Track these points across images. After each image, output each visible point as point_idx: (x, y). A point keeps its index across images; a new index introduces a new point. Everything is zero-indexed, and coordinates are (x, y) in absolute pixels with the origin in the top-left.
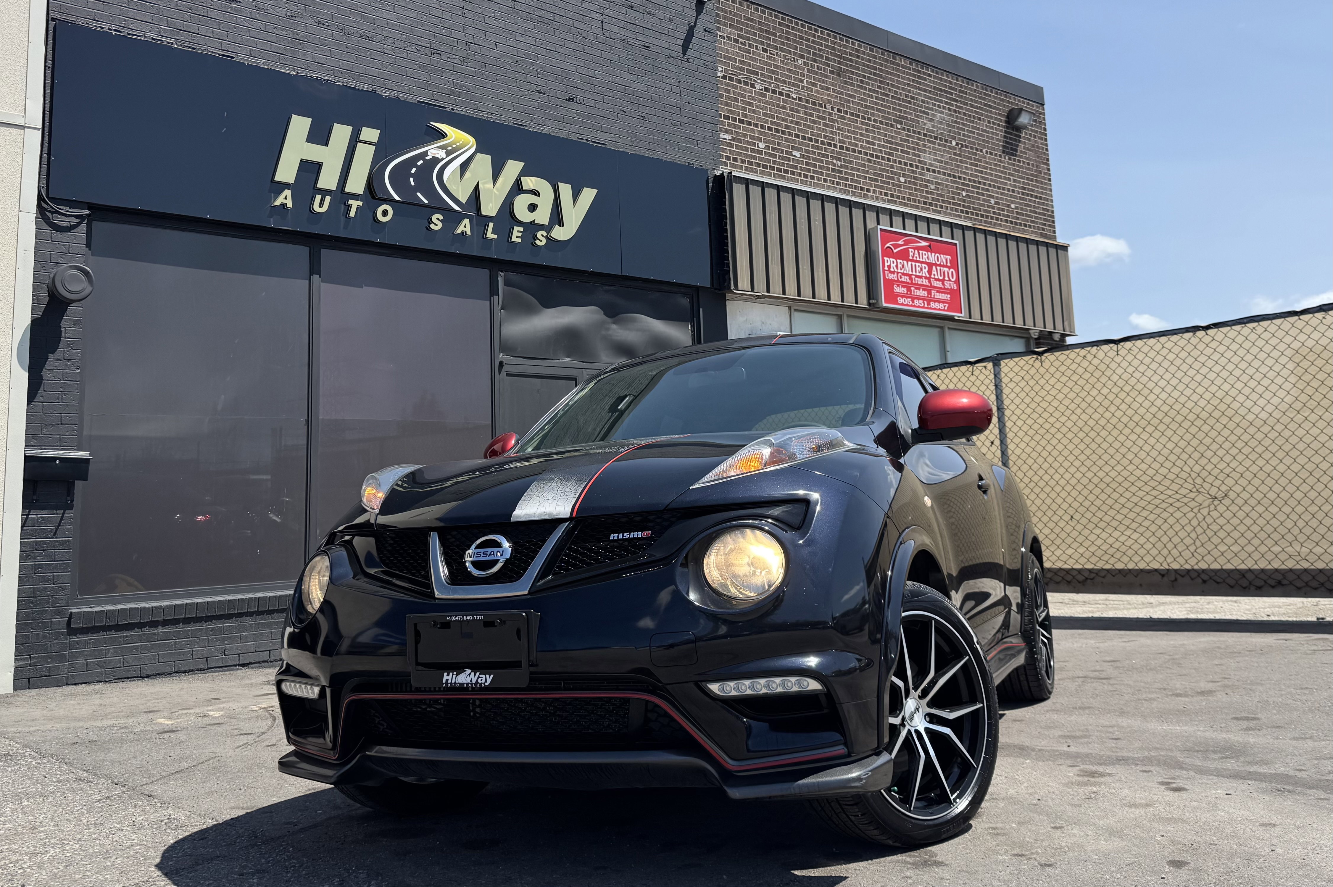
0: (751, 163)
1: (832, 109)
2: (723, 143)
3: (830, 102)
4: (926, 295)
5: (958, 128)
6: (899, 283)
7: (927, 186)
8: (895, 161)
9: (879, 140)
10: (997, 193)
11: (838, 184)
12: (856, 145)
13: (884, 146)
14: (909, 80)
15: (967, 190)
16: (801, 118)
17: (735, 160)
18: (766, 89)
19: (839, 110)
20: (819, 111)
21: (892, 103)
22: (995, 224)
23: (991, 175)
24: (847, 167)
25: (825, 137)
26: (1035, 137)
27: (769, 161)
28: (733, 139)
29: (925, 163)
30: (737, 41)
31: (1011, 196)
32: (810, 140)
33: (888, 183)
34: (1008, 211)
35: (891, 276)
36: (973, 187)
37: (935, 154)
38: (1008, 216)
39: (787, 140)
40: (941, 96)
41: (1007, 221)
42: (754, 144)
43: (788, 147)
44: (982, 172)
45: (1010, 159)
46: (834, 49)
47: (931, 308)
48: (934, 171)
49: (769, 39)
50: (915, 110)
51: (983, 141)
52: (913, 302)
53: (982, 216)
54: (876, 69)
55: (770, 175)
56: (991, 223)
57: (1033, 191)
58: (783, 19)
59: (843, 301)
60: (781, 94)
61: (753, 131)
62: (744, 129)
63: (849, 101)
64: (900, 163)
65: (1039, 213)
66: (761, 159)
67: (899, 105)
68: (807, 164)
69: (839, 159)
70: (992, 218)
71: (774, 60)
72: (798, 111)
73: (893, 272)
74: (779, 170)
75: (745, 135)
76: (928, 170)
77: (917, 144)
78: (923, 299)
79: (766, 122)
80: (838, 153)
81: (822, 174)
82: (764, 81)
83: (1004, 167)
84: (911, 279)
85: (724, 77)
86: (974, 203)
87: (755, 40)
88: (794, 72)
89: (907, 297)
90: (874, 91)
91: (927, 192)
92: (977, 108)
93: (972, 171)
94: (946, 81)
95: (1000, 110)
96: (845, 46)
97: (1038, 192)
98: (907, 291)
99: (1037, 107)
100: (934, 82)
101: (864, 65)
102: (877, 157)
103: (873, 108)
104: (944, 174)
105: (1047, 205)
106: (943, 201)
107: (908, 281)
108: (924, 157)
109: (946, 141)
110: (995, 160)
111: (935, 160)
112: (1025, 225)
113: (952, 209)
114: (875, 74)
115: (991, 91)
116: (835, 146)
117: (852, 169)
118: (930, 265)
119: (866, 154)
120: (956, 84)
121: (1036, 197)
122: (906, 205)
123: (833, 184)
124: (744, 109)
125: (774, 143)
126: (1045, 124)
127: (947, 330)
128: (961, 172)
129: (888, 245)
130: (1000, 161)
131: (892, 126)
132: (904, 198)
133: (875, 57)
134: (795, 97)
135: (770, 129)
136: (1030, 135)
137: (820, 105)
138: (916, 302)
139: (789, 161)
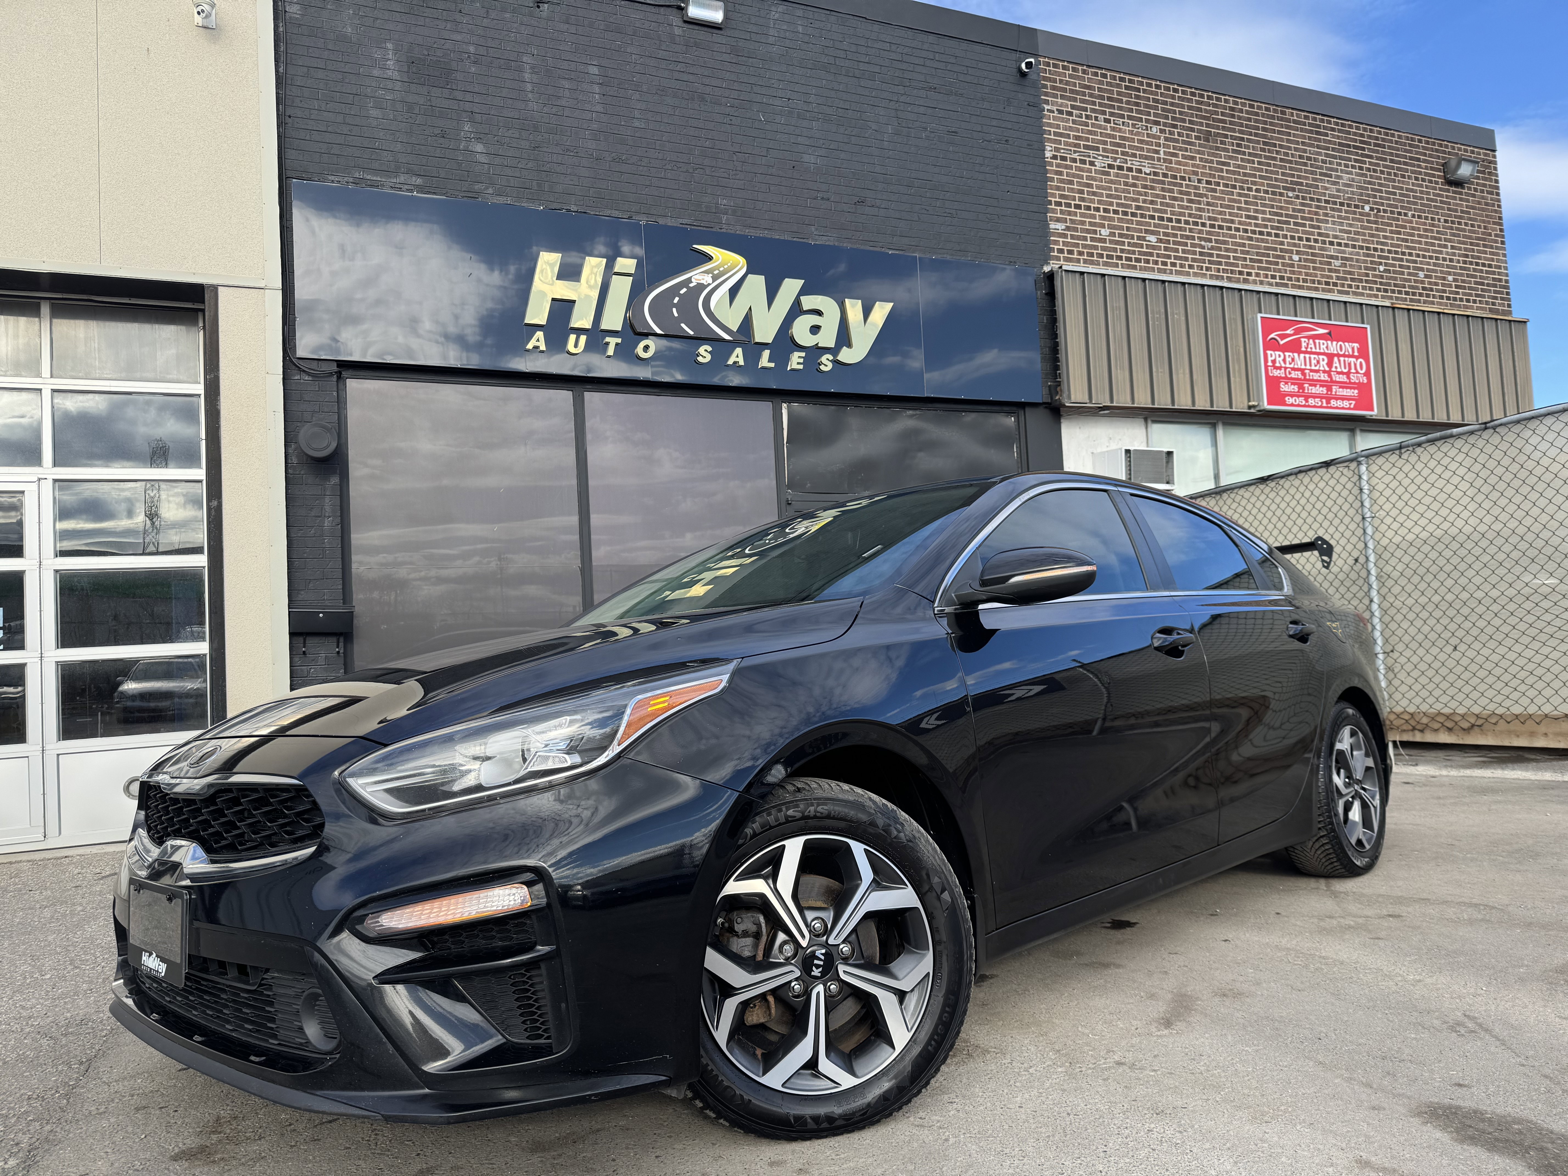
0: (1092, 255)
1: (1199, 181)
2: (1054, 234)
3: (1196, 173)
4: (1325, 392)
5: (1373, 190)
6: (1287, 380)
7: (1329, 264)
8: (1285, 237)
9: (1264, 212)
10: (1428, 263)
11: (1208, 269)
12: (1232, 222)
13: (1269, 220)
14: (1304, 137)
15: (1386, 264)
16: (1157, 196)
17: (1070, 252)
18: (1111, 166)
19: (1208, 182)
20: (1181, 185)
21: (1281, 167)
22: (1425, 302)
23: (1420, 243)
24: (1220, 249)
25: (1190, 215)
26: (1482, 191)
27: (1115, 250)
28: (1068, 228)
29: (1327, 236)
30: (1070, 114)
31: (1448, 266)
32: (1170, 220)
33: (1277, 264)
34: (1443, 285)
35: (1276, 373)
36: (1394, 259)
37: (1341, 224)
38: (1444, 291)
39: (1138, 223)
40: (1348, 152)
41: (1441, 297)
42: (1095, 232)
43: (1140, 231)
44: (1406, 241)
45: (1446, 221)
46: (1200, 110)
47: (1331, 408)
48: (1339, 244)
49: (1113, 107)
50: (1312, 173)
51: (1408, 202)
52: (1307, 401)
53: (1407, 293)
54: (1257, 128)
55: (1117, 265)
56: (1419, 301)
57: (1479, 258)
58: (1130, 81)
59: (1212, 406)
60: (1130, 169)
61: (1094, 217)
62: (1082, 215)
63: (1222, 170)
64: (1293, 238)
65: (1488, 285)
66: (1103, 249)
67: (1291, 169)
68: (1166, 249)
69: (1210, 241)
70: (1421, 295)
71: (1120, 130)
72: (1153, 188)
73: (1280, 368)
74: (1129, 259)
75: (1083, 223)
76: (1331, 243)
77: (1316, 213)
78: (1321, 397)
79: (1111, 204)
80: (1208, 233)
81: (1186, 259)
82: (1108, 157)
83: (1438, 232)
84: (1304, 374)
85: (1055, 157)
86: (1395, 279)
87: (1093, 111)
88: (1147, 143)
89: (1298, 396)
90: (1256, 155)
91: (1330, 270)
92: (1399, 163)
93: (1392, 238)
94: (1355, 134)
95: (1432, 163)
96: (1215, 106)
97: (1486, 259)
98: (1299, 389)
99: (1485, 155)
100: (1338, 137)
101: (1241, 125)
102: (1261, 233)
103: (1255, 176)
104: (1354, 247)
105: (1499, 274)
106: (1352, 280)
107: (1300, 376)
108: (1326, 228)
109: (1356, 206)
110: (1425, 224)
111: (1341, 231)
112: (1468, 301)
113: (1364, 288)
114: (1256, 135)
115: (1420, 141)
116: (1203, 225)
117: (1227, 250)
118: (1331, 357)
119: (1246, 231)
120: (1370, 137)
121: (1484, 265)
122: (1300, 287)
123: (1202, 269)
124: (1082, 192)
125: (1122, 228)
126: (1497, 175)
127: (1358, 433)
128: (1378, 243)
129: (1272, 336)
130: (1433, 225)
131: (1281, 194)
132: (1298, 280)
133: (1257, 114)
134: (1148, 172)
135: (1116, 212)
136: (1475, 190)
137: (1183, 178)
138: (1311, 401)
139: (1142, 247)
